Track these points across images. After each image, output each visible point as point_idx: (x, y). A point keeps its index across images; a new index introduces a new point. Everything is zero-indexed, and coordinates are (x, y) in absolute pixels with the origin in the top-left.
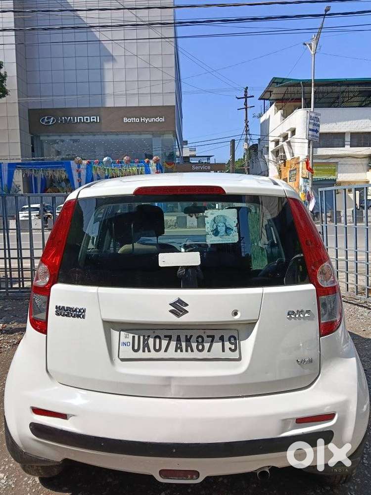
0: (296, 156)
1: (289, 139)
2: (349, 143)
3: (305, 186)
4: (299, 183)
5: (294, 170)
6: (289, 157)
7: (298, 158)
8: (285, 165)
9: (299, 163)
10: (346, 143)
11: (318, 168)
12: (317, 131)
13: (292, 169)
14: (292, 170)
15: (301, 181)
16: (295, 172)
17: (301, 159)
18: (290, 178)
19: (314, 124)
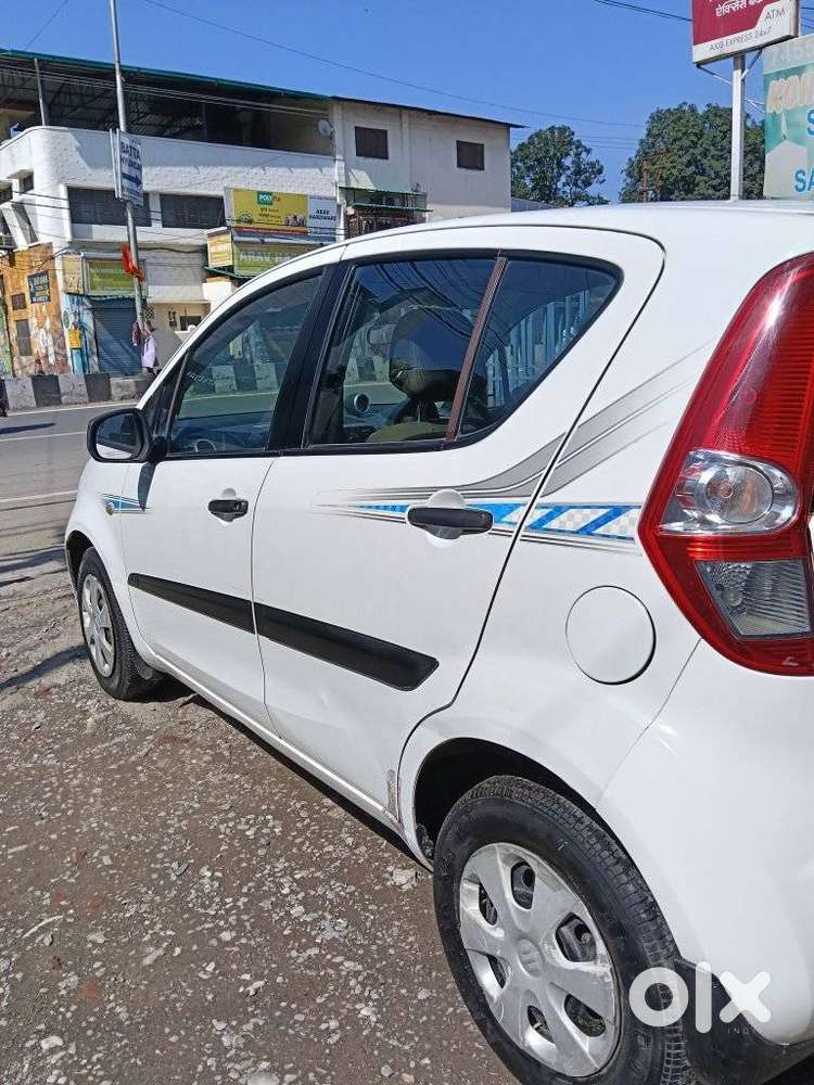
0: (43, 239)
1: (16, 198)
2: (159, 216)
3: (77, 314)
4: (58, 305)
5: (40, 275)
6: (22, 243)
7: (49, 246)
8: (12, 262)
9: (53, 258)
10: (153, 215)
11: (102, 271)
12: (138, 182)
13: (34, 272)
14: (35, 276)
15: (65, 303)
16: (44, 280)
17: (55, 250)
18: (32, 295)
19: (132, 164)
